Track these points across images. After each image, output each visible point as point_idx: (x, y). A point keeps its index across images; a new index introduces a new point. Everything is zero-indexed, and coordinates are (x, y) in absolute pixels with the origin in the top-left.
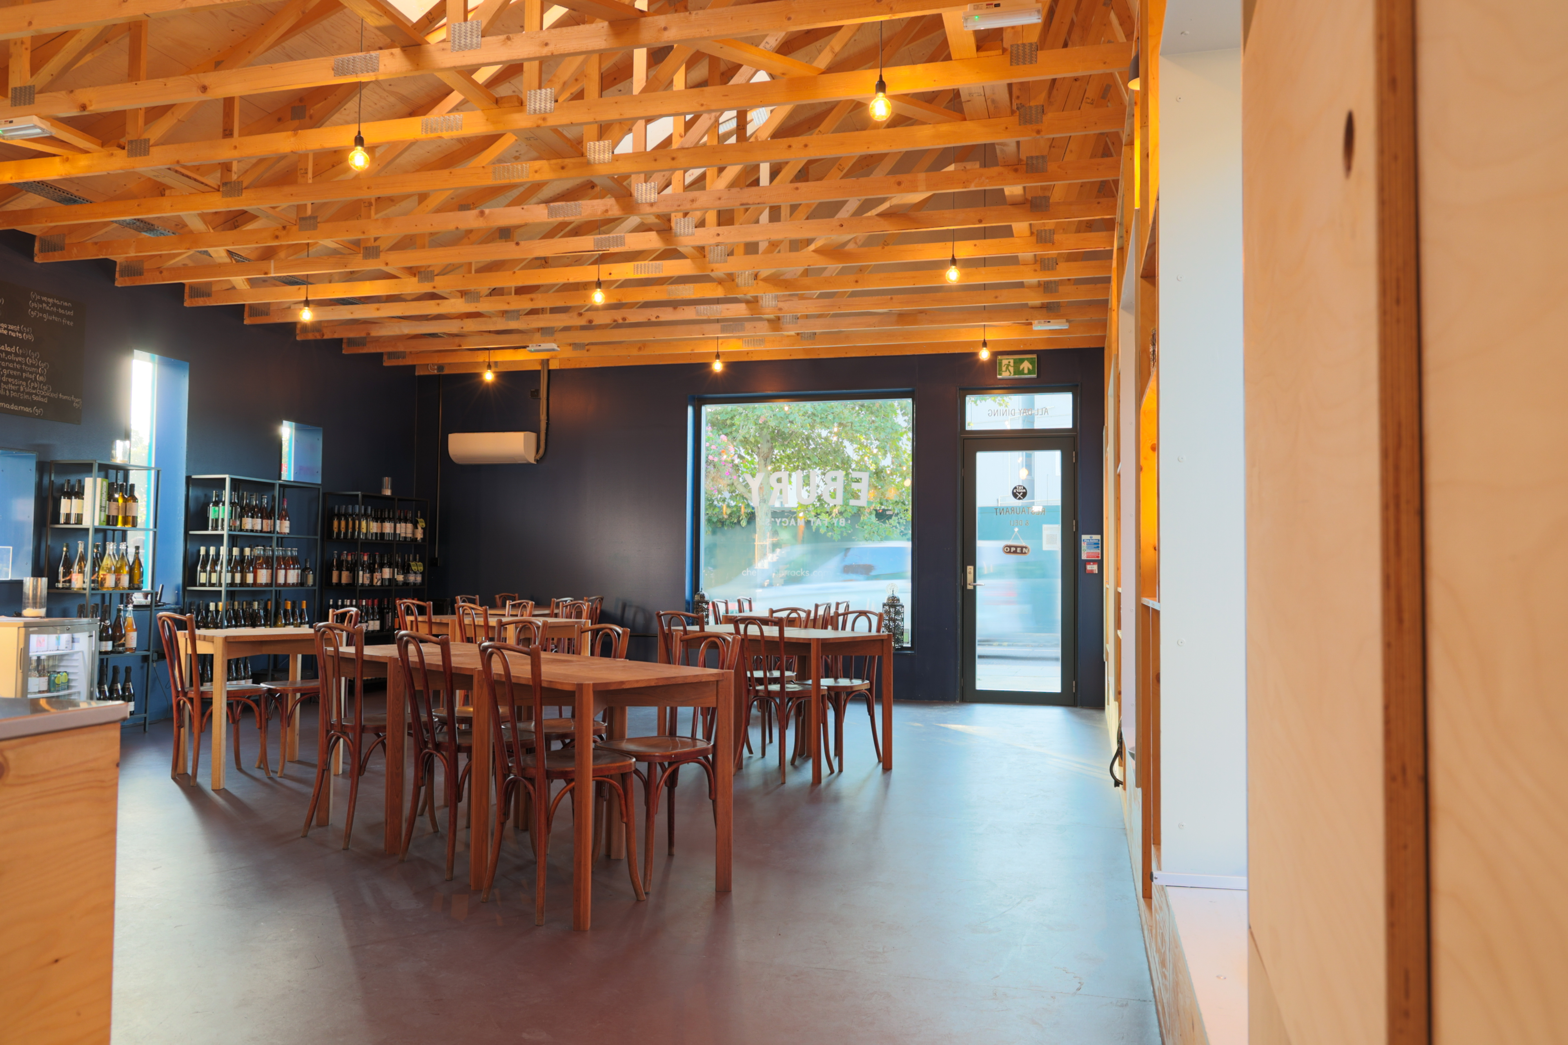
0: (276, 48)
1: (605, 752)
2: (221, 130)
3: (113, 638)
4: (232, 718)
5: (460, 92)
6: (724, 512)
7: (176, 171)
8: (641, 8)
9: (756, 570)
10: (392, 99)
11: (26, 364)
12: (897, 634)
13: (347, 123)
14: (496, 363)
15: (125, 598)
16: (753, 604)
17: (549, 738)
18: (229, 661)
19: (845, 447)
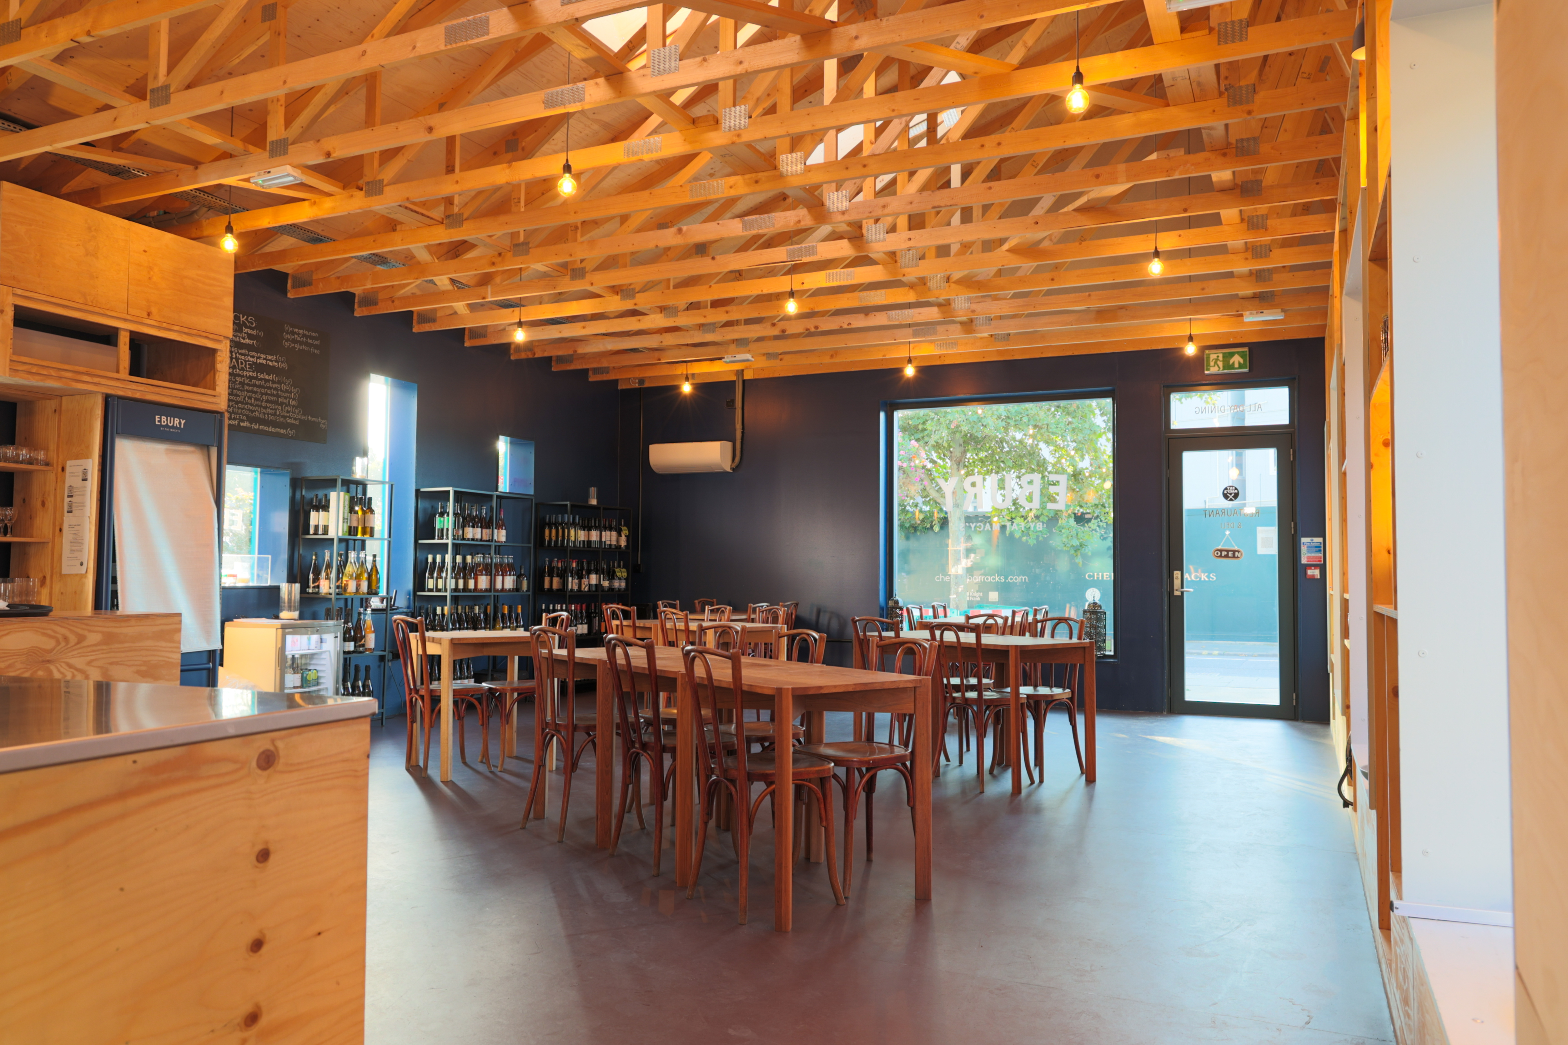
0: (492, 87)
1: (804, 756)
2: (445, 167)
3: (355, 639)
4: (458, 716)
5: (660, 115)
6: (917, 517)
7: (406, 208)
8: (832, 20)
9: (950, 575)
10: (596, 127)
11: (281, 390)
12: (1098, 641)
13: (556, 152)
14: (693, 375)
15: (364, 603)
16: (947, 609)
17: (749, 741)
18: (454, 661)
19: (1041, 449)
